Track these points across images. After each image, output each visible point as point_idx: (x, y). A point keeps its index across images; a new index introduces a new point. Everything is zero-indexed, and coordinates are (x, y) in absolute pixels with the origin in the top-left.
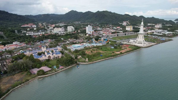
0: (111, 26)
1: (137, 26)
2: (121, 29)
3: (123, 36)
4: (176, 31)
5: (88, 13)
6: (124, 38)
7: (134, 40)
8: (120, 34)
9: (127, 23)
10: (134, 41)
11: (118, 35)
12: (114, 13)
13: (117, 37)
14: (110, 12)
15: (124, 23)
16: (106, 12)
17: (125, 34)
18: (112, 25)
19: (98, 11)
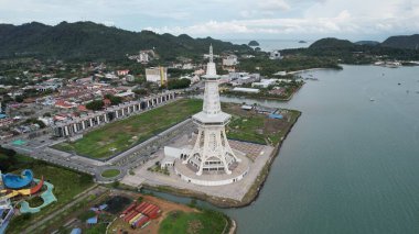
0: (100, 67)
1: (178, 62)
2: (132, 78)
3: (134, 117)
4: (279, 74)
5: (34, 29)
6: (135, 130)
7: (185, 151)
8: (120, 112)
9: (149, 54)
10: (184, 157)
11: (111, 116)
12: (113, 29)
13: (106, 128)
14: (101, 26)
15: (141, 56)
16: (90, 24)
17: (143, 106)
18: (106, 63)
19: (65, 22)
